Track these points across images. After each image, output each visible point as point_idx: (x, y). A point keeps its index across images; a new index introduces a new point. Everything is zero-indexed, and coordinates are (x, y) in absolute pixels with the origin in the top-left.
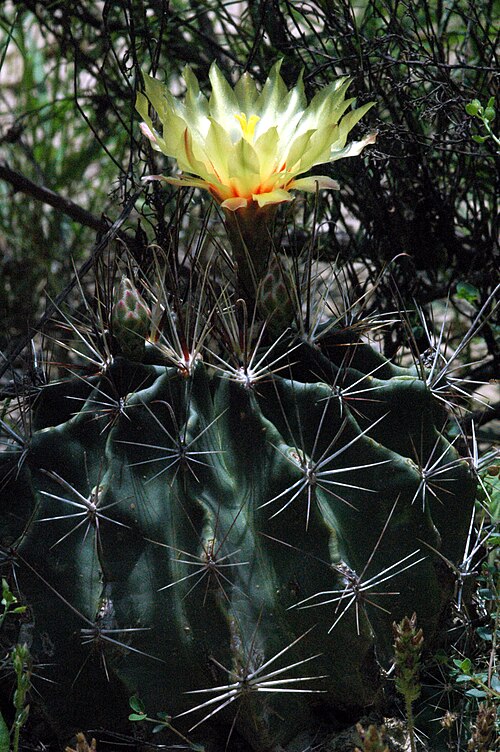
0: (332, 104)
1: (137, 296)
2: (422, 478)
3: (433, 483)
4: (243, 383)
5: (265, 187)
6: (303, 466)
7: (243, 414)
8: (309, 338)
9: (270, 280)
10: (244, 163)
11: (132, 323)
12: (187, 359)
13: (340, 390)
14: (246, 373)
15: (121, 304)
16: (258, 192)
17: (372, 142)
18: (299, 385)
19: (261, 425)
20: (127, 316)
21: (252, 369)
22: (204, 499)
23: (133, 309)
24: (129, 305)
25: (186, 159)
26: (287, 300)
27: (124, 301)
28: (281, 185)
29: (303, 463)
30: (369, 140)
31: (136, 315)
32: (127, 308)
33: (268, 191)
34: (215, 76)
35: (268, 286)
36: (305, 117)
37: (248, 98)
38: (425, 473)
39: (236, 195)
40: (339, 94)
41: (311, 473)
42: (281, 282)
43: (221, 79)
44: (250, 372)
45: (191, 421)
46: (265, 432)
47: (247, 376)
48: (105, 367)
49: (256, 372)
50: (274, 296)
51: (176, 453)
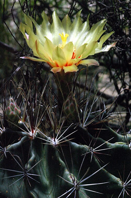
0: (98, 30)
1: (15, 105)
2: (123, 187)
3: (128, 189)
4: (53, 145)
5: (69, 63)
6: (73, 182)
7: (53, 157)
8: (82, 126)
9: (68, 102)
10: (58, 56)
11: (12, 116)
12: (33, 132)
13: (92, 149)
14: (55, 141)
15: (9, 108)
16: (66, 65)
17: (114, 46)
18: (77, 145)
19: (59, 162)
20: (11, 113)
21: (57, 139)
22: (34, 192)
23: (13, 110)
24: (12, 109)
25: (36, 52)
26: (74, 110)
27: (10, 107)
28: (75, 63)
29: (74, 181)
30: (113, 45)
31: (14, 113)
32: (11, 110)
33: (70, 65)
34: (54, 16)
35: (67, 104)
36: (88, 34)
37: (68, 25)
38: (125, 185)
39: (58, 66)
40: (101, 27)
41: (76, 185)
42: (72, 103)
43: (57, 17)
44: (56, 140)
45: (32, 159)
46: (61, 165)
47: (55, 142)
48: (2, 132)
49: (59, 140)
50: (69, 108)
51: (23, 173)
